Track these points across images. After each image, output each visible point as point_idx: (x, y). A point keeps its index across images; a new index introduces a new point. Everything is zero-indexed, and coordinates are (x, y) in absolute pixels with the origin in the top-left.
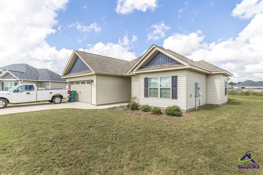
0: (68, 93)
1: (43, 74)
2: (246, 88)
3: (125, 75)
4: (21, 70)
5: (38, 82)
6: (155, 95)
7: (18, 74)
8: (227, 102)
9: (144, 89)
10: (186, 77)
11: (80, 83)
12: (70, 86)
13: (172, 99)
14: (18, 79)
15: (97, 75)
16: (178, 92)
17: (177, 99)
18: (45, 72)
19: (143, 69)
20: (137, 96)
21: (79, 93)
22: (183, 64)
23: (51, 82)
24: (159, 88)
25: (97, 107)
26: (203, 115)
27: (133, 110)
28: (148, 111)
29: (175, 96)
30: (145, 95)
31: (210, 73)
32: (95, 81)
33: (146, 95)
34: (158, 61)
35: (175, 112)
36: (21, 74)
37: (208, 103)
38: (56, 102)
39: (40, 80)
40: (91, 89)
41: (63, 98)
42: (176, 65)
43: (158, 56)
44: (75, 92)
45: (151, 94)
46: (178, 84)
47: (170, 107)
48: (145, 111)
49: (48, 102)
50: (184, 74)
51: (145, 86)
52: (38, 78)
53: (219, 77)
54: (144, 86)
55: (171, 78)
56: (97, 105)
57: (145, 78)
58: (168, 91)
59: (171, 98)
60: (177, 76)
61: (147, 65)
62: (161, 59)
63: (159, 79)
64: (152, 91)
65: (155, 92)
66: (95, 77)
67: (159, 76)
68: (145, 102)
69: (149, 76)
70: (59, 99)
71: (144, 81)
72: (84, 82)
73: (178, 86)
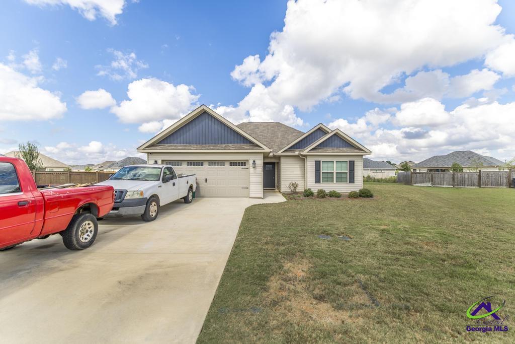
6: (330, 180)
9: (314, 174)
16: (355, 176)
17: (354, 183)
19: (317, 151)
21: (201, 182)
22: (363, 151)
24: (335, 172)
29: (352, 180)
30: (316, 181)
32: (260, 163)
33: (318, 180)
40: (249, 173)
42: (358, 151)
45: (324, 179)
46: (355, 168)
51: (316, 171)
54: (314, 170)
55: (348, 163)
58: (344, 176)
59: (348, 182)
61: (318, 146)
62: (337, 142)
63: (335, 163)
64: (325, 176)
65: (329, 177)
66: (261, 157)
67: (335, 160)
68: (315, 188)
69: (322, 159)
70: (191, 194)
71: (314, 164)
72: (221, 163)
73: (355, 170)
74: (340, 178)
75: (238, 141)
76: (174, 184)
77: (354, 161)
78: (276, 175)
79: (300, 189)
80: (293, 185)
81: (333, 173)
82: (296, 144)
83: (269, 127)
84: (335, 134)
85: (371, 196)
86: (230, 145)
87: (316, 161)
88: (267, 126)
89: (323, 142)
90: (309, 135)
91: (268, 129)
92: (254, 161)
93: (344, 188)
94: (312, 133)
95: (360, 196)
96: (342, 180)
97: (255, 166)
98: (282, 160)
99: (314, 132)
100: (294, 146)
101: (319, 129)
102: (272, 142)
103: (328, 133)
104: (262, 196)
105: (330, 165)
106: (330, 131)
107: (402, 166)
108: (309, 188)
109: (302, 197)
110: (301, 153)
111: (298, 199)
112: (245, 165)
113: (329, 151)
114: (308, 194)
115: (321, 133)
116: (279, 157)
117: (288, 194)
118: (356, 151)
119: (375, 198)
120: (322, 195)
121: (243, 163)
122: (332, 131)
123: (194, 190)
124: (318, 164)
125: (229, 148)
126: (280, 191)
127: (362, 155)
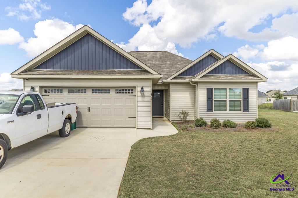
6: (222, 109)
9: (206, 102)
11: (89, 90)
13: (243, 112)
16: (249, 104)
17: (248, 112)
19: (210, 77)
21: (83, 111)
22: (260, 78)
24: (228, 100)
29: (246, 108)
30: (207, 109)
32: (148, 90)
33: (209, 109)
34: (226, 70)
38: (66, 132)
45: (216, 108)
46: (249, 96)
50: (255, 86)
51: (207, 98)
55: (242, 90)
58: (237, 104)
61: (210, 73)
62: (230, 68)
63: (228, 90)
64: (218, 104)
65: (222, 106)
66: (150, 83)
67: (228, 87)
68: (208, 117)
69: (214, 86)
70: (68, 126)
71: (206, 92)
72: (106, 90)
73: (249, 98)
74: (234, 106)
75: (125, 66)
76: (39, 116)
77: (248, 89)
78: (164, 103)
79: (191, 118)
80: (183, 113)
81: (226, 101)
82: (186, 71)
83: (157, 55)
84: (228, 60)
85: (270, 126)
86: (116, 70)
87: (207, 89)
88: (155, 54)
89: (216, 68)
90: (197, 64)
91: (156, 57)
92: (142, 88)
93: (238, 117)
94: (202, 60)
95: (258, 126)
96: (236, 109)
97: (143, 93)
98: (172, 88)
99: (205, 58)
100: (183, 72)
101: (210, 55)
102: (160, 70)
103: (220, 59)
104: (150, 126)
105: (223, 92)
106: (222, 57)
107: (275, 94)
108: (201, 117)
109: (195, 128)
110: (193, 80)
111: (191, 130)
112: (132, 93)
113: (222, 78)
114: (201, 124)
115: (212, 59)
116: (168, 85)
117: (177, 123)
118: (251, 78)
119: (273, 128)
120: (216, 125)
121: (130, 91)
122: (225, 57)
123: (73, 121)
124: (210, 92)
125: (114, 73)
126: (169, 120)
127: (256, 83)
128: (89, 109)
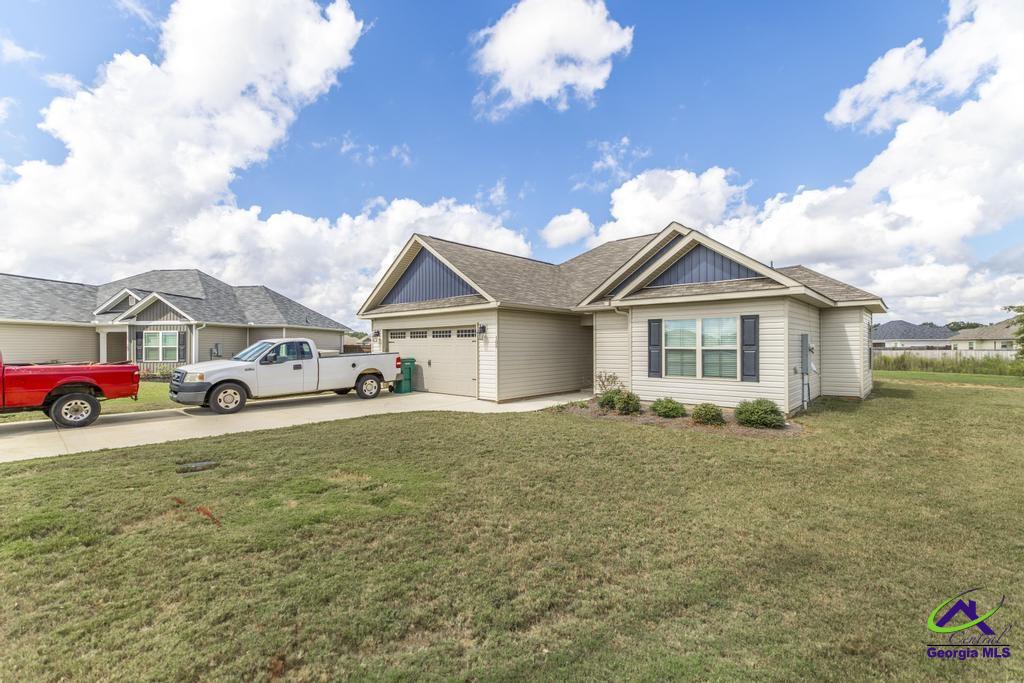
0: (398, 366)
1: (255, 304)
2: (887, 345)
3: (573, 309)
4: (188, 292)
5: (245, 329)
6: (686, 370)
7: (186, 302)
8: (872, 391)
9: (647, 354)
10: (786, 320)
11: (430, 333)
12: (388, 342)
13: (742, 380)
14: (193, 321)
15: (502, 311)
16: (761, 360)
17: (758, 381)
18: (260, 296)
19: (647, 295)
20: (617, 374)
21: (424, 366)
22: (779, 284)
23: (287, 329)
24: (699, 348)
25: (501, 406)
26: (842, 425)
27: (626, 414)
28: (674, 417)
29: (751, 372)
30: (650, 371)
31: (832, 304)
32: (492, 331)
33: (654, 370)
34: (695, 271)
35: (770, 417)
36: (194, 302)
37: (824, 393)
38: (367, 393)
39: (252, 324)
40: (478, 351)
41: (383, 380)
42: (760, 285)
43: (695, 257)
44: (413, 361)
45: (670, 368)
46: (761, 337)
47: (745, 404)
48: (666, 416)
49: (334, 394)
50: (783, 309)
51: (650, 345)
52: (244, 317)
53: (858, 315)
54: (647, 344)
55: (738, 322)
56: (500, 402)
57: (650, 322)
58: (726, 359)
59: (739, 379)
60: (758, 316)
63: (699, 323)
64: (674, 358)
65: (683, 365)
66: (494, 318)
67: (699, 315)
68: (650, 390)
69: (663, 315)
71: (646, 329)
72: (447, 332)
73: (761, 343)
74: (714, 364)
75: (464, 290)
76: (297, 367)
77: (756, 318)
81: (694, 351)
84: (700, 246)
85: (780, 425)
86: (452, 299)
93: (728, 394)
96: (724, 371)
97: (486, 337)
98: (598, 323)
104: (495, 397)
124: (654, 328)
128: (429, 363)
